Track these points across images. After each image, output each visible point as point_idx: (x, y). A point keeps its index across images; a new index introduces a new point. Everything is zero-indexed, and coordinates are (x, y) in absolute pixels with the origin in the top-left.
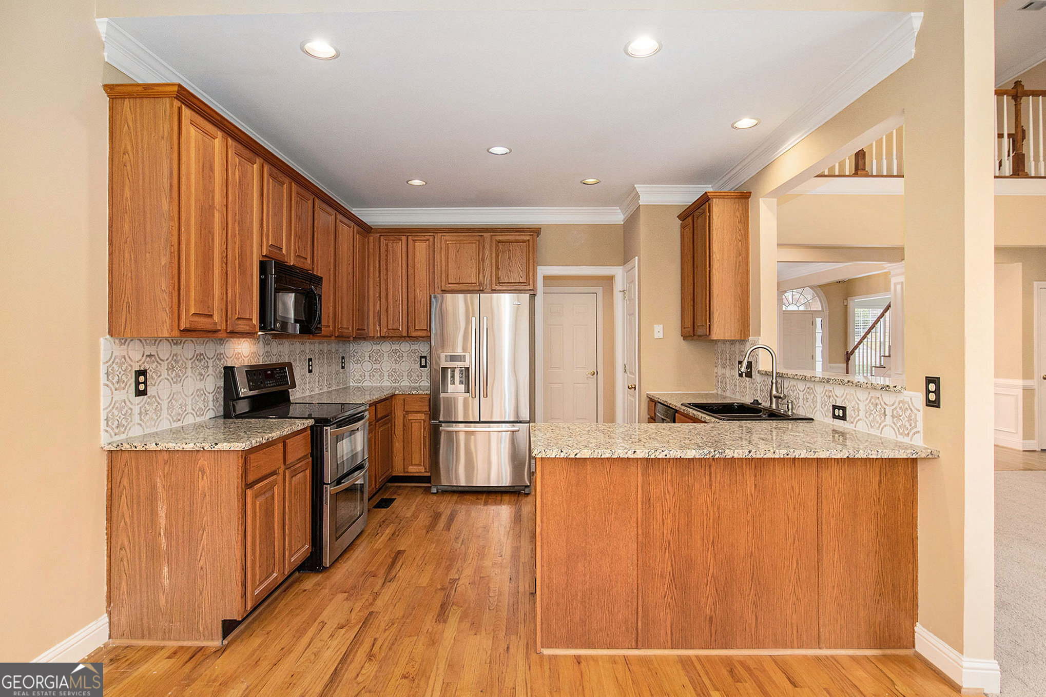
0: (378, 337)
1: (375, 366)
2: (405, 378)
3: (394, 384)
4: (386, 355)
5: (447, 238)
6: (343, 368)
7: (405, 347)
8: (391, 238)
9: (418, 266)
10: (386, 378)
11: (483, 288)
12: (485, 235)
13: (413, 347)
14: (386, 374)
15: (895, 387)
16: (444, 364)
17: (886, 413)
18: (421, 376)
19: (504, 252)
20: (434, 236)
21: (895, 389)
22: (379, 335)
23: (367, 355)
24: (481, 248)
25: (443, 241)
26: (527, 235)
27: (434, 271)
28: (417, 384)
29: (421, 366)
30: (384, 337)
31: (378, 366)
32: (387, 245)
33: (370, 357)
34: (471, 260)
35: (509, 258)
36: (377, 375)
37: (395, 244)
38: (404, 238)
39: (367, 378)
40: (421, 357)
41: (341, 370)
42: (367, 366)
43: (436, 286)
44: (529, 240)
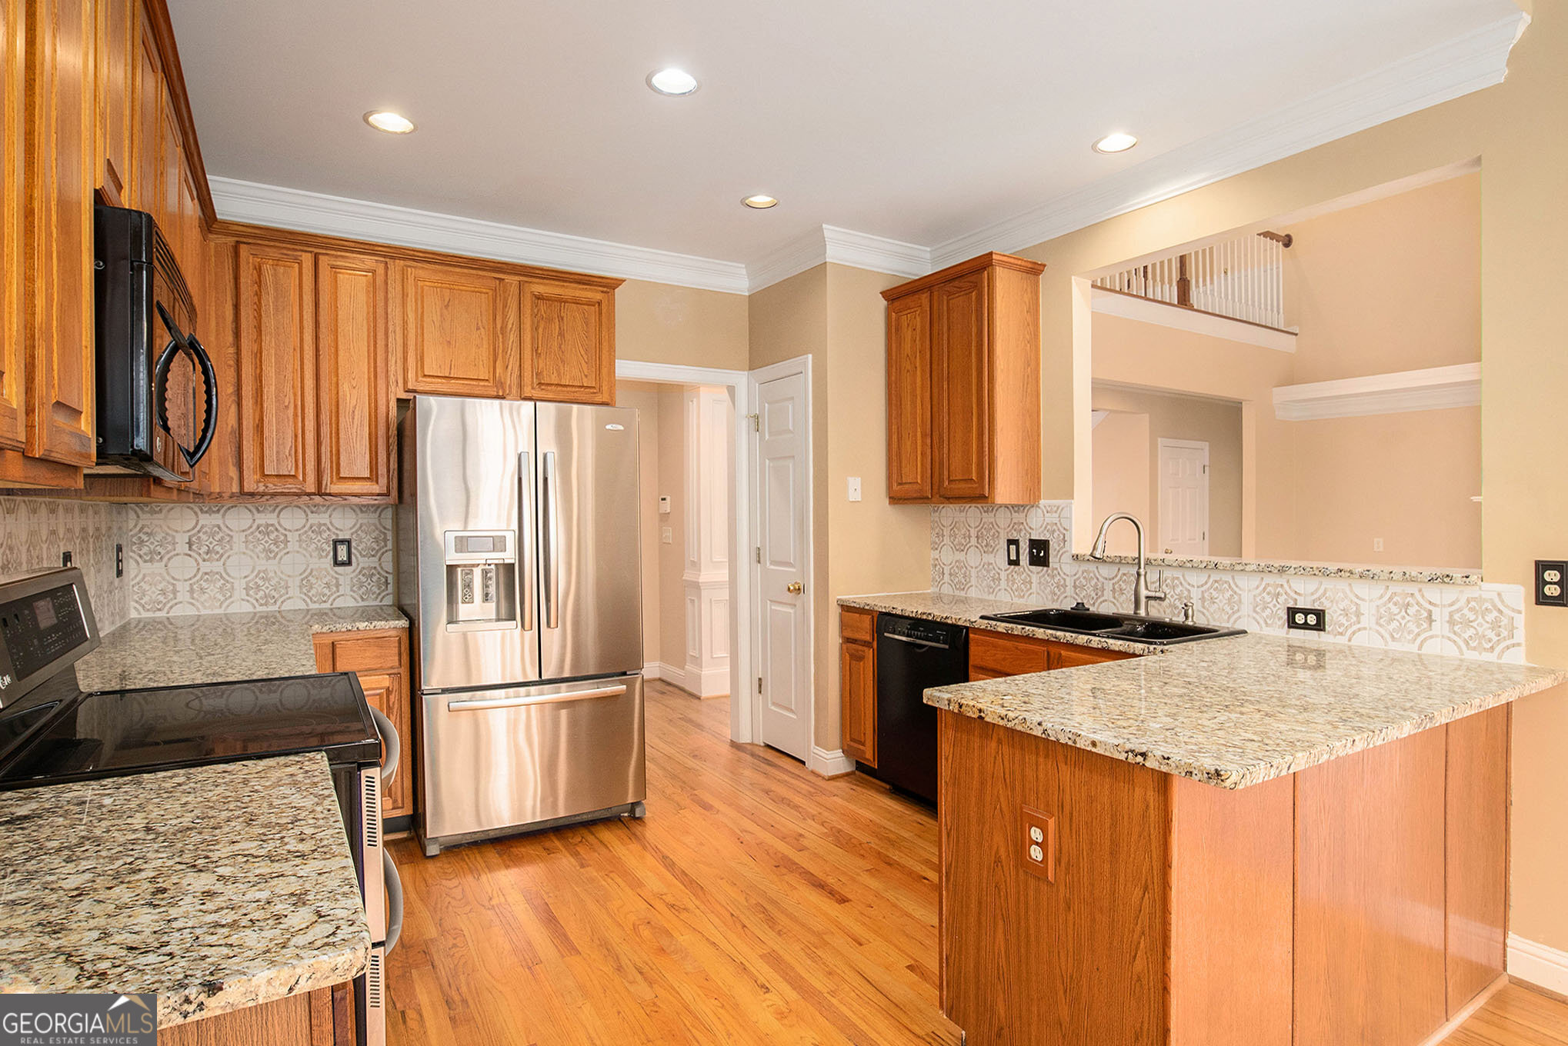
0: (232, 496)
1: (206, 567)
2: (294, 591)
3: (264, 608)
4: (239, 539)
5: (421, 273)
6: (119, 573)
7: (292, 520)
8: (272, 252)
9: (345, 327)
10: (239, 592)
11: (504, 391)
12: (508, 278)
13: (314, 519)
14: (240, 585)
15: (1467, 577)
16: (453, 558)
17: (1433, 617)
18: (338, 585)
19: (550, 320)
20: (386, 263)
21: (1468, 580)
22: (235, 489)
23: (182, 539)
24: (500, 306)
25: (411, 280)
26: (597, 291)
27: (387, 345)
28: (327, 605)
29: (336, 563)
30: (252, 494)
31: (217, 566)
32: (259, 270)
33: (190, 544)
34: (478, 329)
35: (561, 334)
36: (213, 590)
37: (281, 270)
38: (307, 259)
39: (183, 595)
40: (336, 543)
41: (117, 581)
42: (183, 567)
43: (392, 378)
44: (599, 303)
